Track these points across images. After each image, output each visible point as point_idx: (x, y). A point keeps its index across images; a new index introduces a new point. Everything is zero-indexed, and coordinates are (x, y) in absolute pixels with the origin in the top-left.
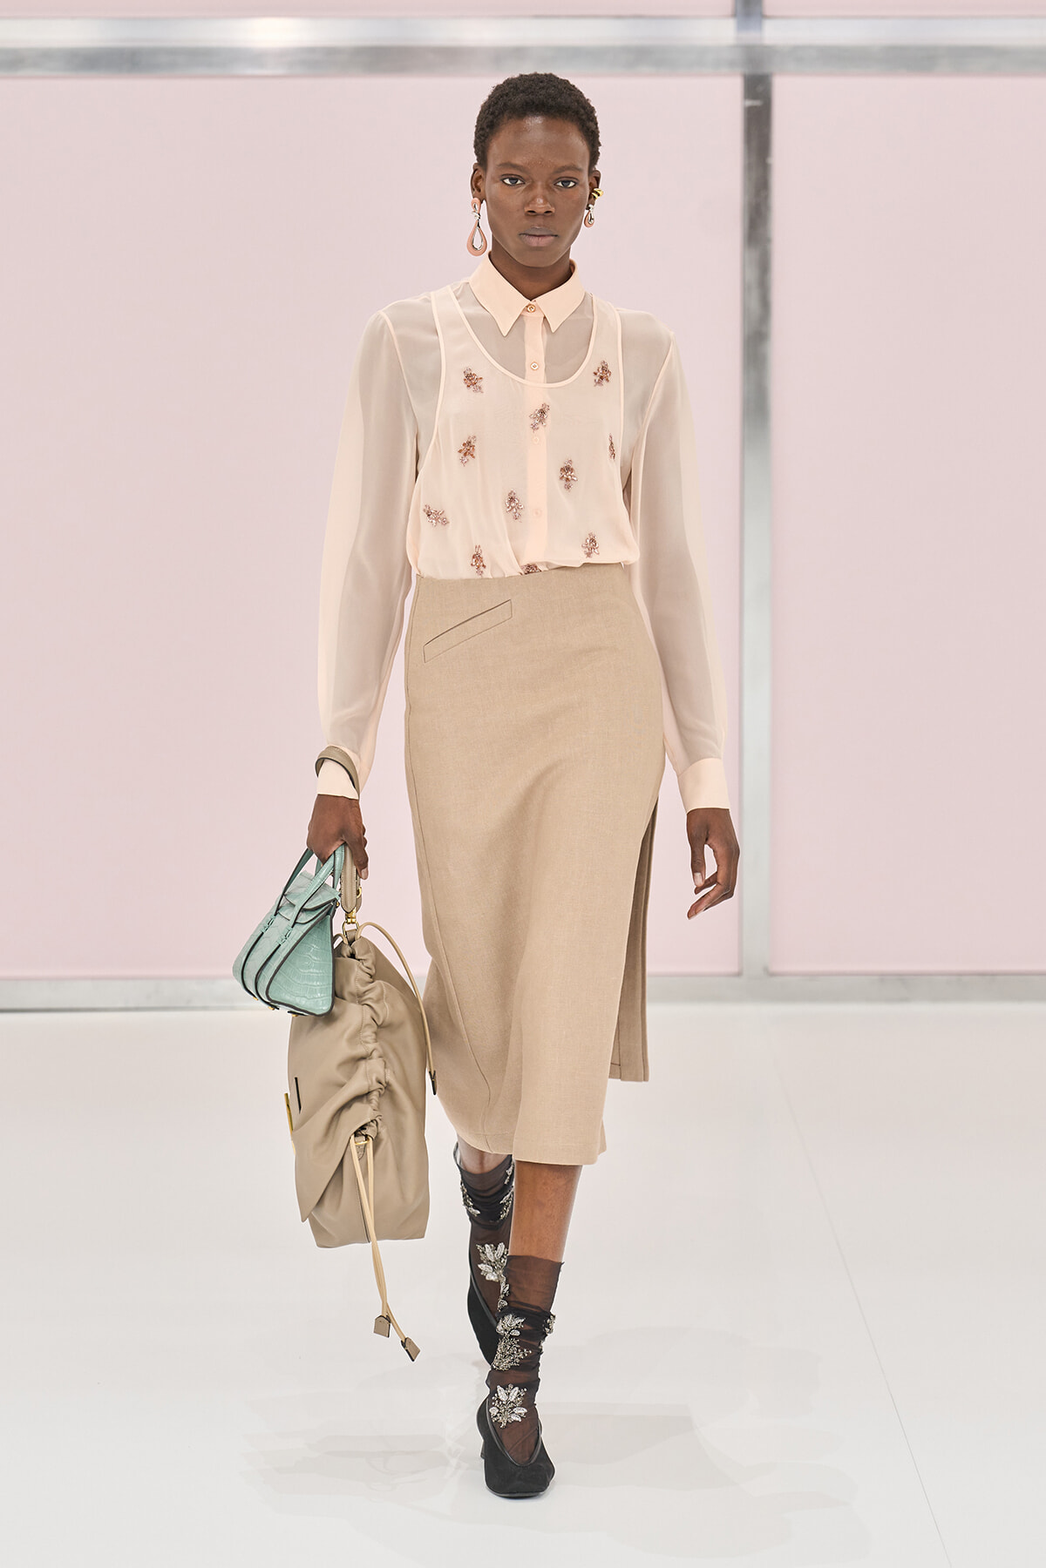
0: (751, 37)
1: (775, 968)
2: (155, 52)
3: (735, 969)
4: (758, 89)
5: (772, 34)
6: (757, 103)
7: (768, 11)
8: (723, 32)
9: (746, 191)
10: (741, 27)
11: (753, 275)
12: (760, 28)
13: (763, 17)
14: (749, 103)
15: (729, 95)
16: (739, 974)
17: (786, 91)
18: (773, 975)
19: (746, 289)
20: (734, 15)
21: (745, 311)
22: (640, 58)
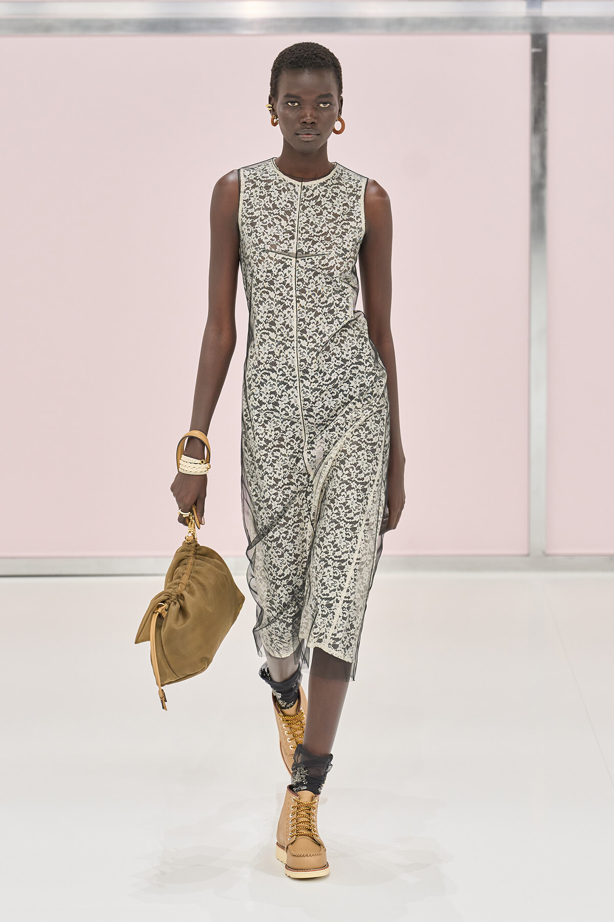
0: (535, 12)
1: (549, 551)
2: (189, 21)
3: (526, 552)
4: (540, 44)
5: (548, 10)
6: (539, 50)
8: (519, 9)
9: (533, 101)
10: (530, 6)
11: (536, 150)
12: (540, 6)
14: (534, 50)
15: (523, 46)
16: (528, 555)
17: (556, 44)
18: (547, 555)
19: (532, 158)
21: (532, 171)
22: (470, 24)
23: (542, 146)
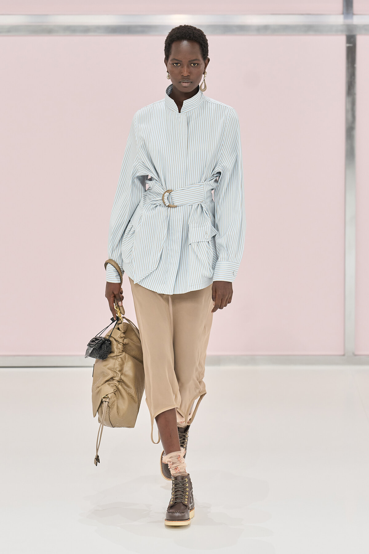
0: (349, 21)
1: (357, 353)
3: (342, 353)
4: (351, 40)
5: (357, 20)
6: (351, 45)
7: (355, 12)
8: (339, 20)
9: (347, 76)
10: (345, 18)
11: (349, 107)
12: (352, 18)
13: (353, 14)
14: (348, 45)
15: (341, 42)
16: (344, 355)
17: (361, 41)
18: (356, 355)
19: (347, 111)
20: (343, 14)
21: (347, 119)
22: (309, 29)
23: (353, 104)
